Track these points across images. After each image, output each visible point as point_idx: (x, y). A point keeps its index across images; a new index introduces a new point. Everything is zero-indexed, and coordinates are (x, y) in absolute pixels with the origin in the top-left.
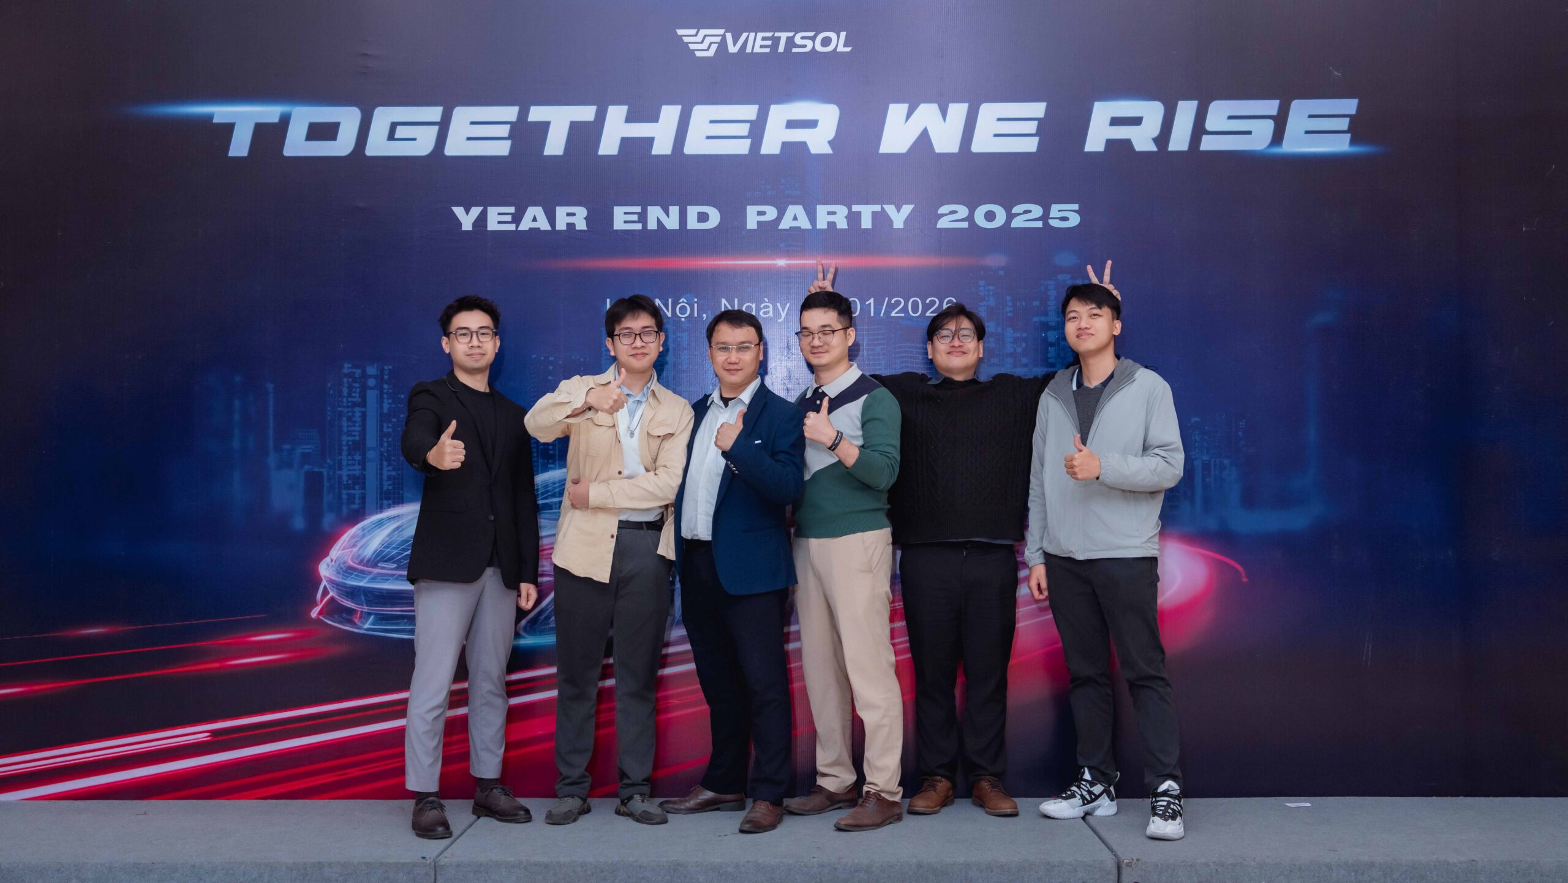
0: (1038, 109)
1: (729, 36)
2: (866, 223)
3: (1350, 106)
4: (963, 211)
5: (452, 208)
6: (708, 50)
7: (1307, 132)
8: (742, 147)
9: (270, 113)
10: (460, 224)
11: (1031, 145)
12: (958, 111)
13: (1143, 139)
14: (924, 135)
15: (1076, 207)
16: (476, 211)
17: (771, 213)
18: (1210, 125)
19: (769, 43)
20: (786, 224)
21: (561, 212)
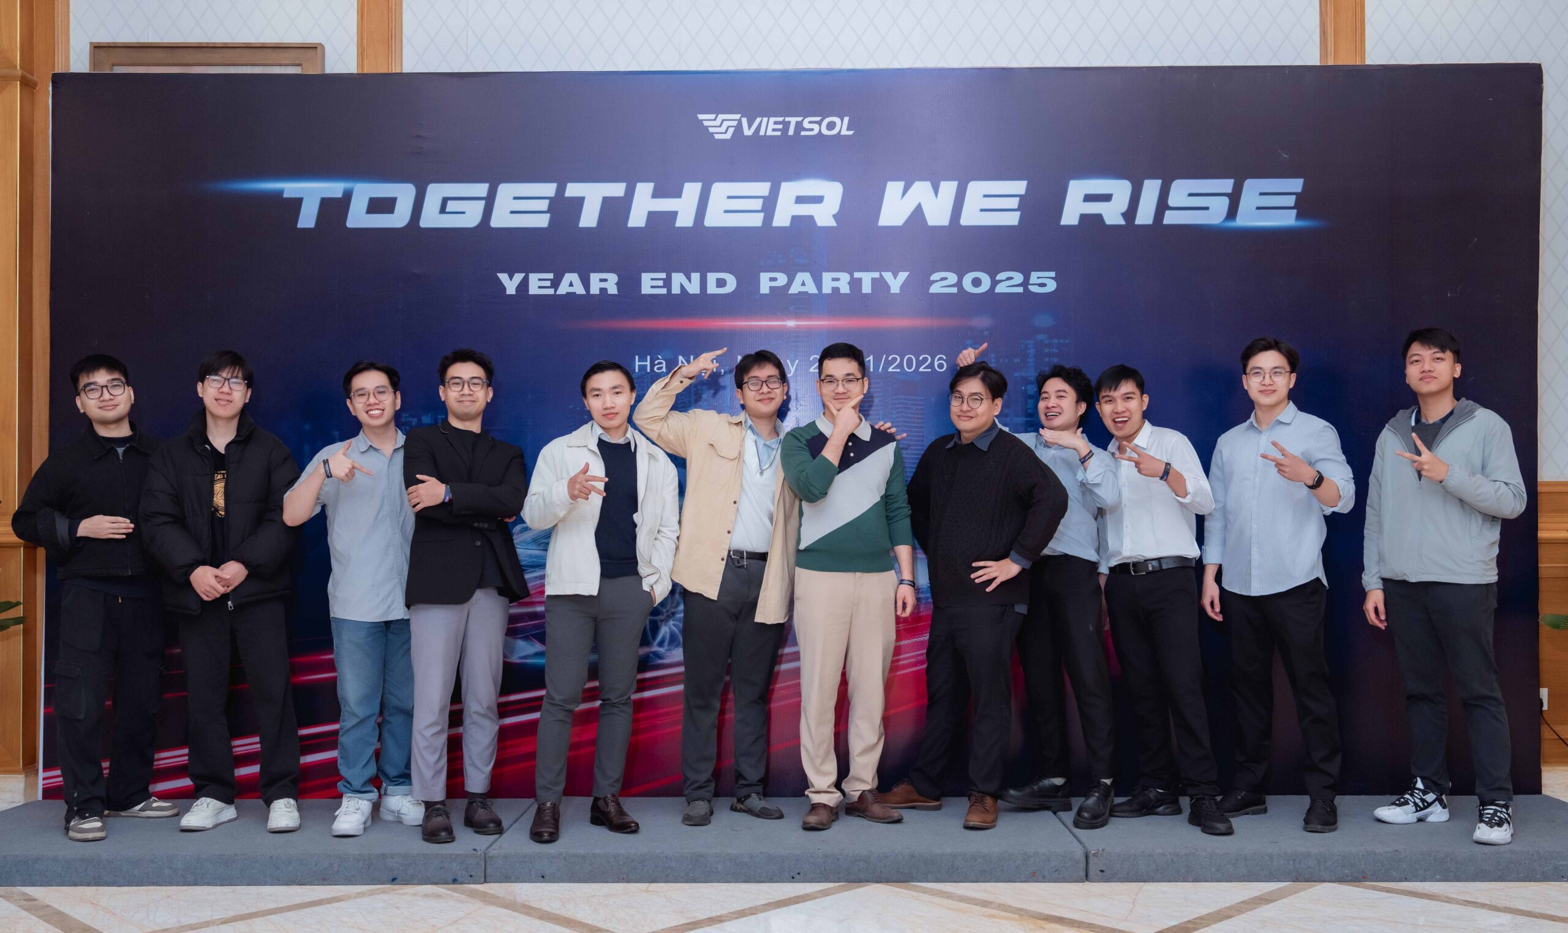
0: (1019, 187)
1: (744, 121)
2: (867, 288)
3: (1296, 185)
4: (952, 278)
5: (498, 274)
6: (725, 133)
7: (1258, 208)
8: (756, 220)
9: (334, 189)
10: (505, 289)
11: (1012, 219)
12: (949, 188)
13: (1112, 214)
14: (919, 210)
15: (1053, 274)
16: (518, 277)
17: (782, 279)
18: (1172, 202)
19: (780, 127)
20: (795, 289)
21: (595, 278)
